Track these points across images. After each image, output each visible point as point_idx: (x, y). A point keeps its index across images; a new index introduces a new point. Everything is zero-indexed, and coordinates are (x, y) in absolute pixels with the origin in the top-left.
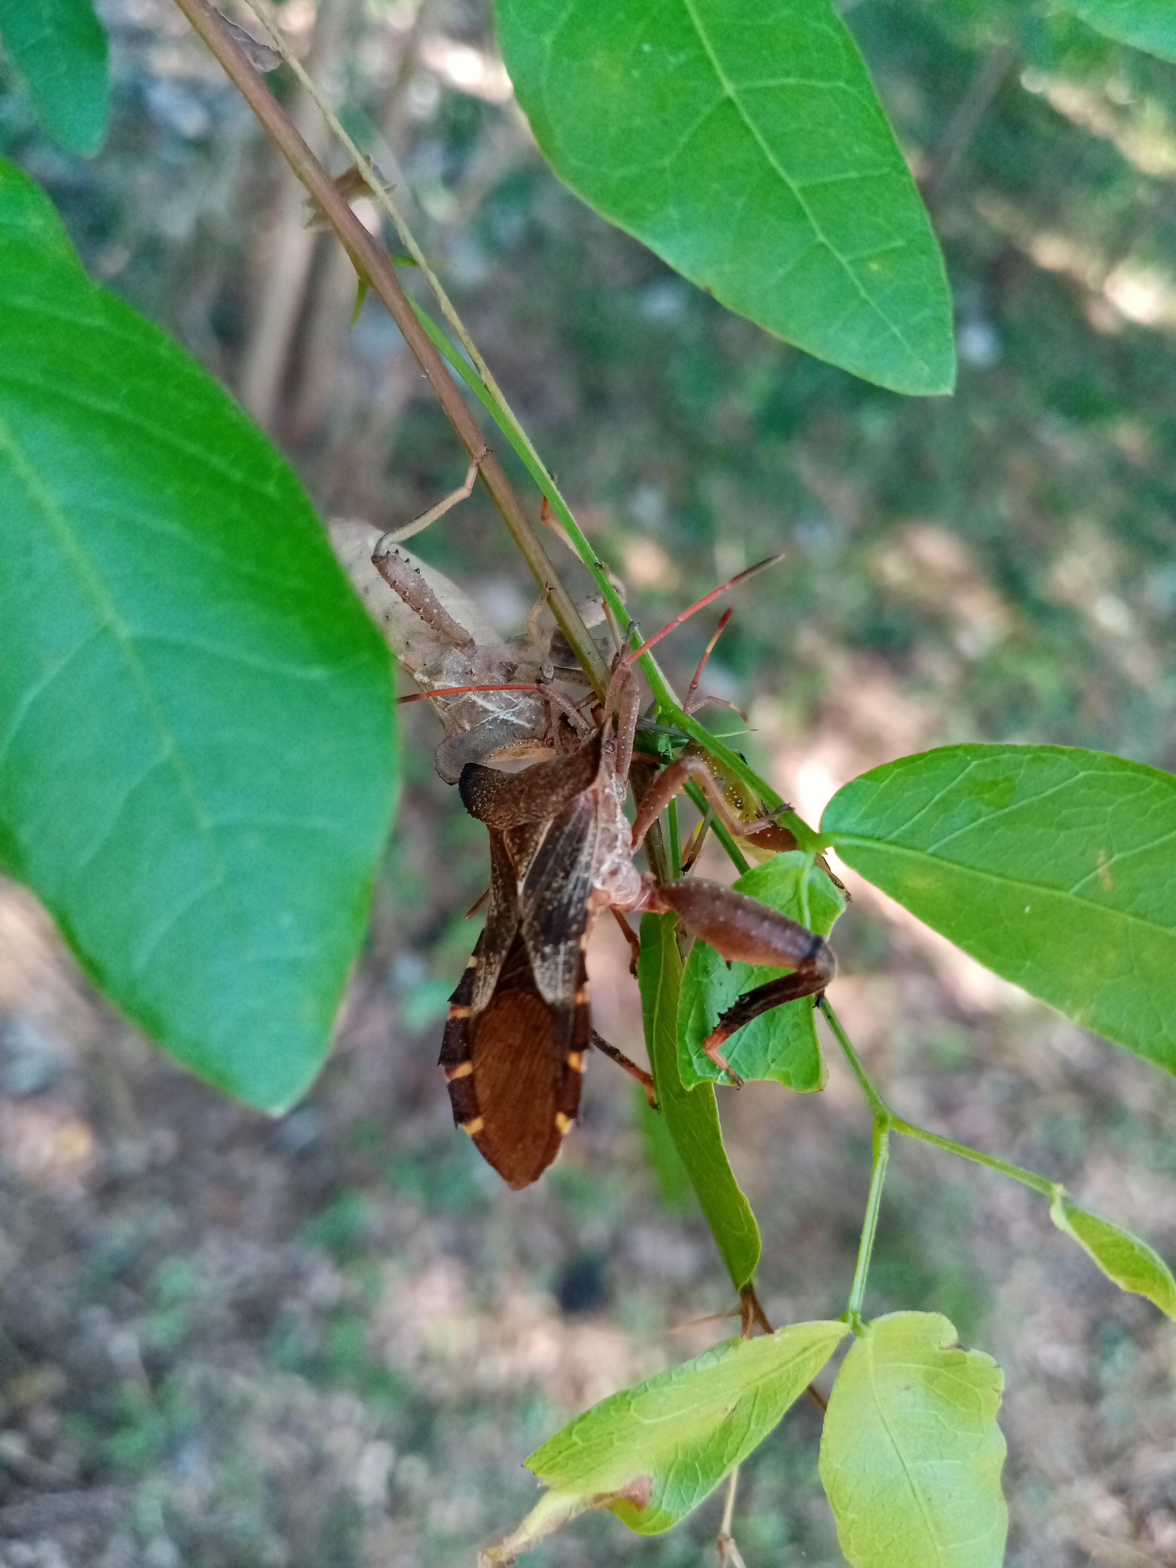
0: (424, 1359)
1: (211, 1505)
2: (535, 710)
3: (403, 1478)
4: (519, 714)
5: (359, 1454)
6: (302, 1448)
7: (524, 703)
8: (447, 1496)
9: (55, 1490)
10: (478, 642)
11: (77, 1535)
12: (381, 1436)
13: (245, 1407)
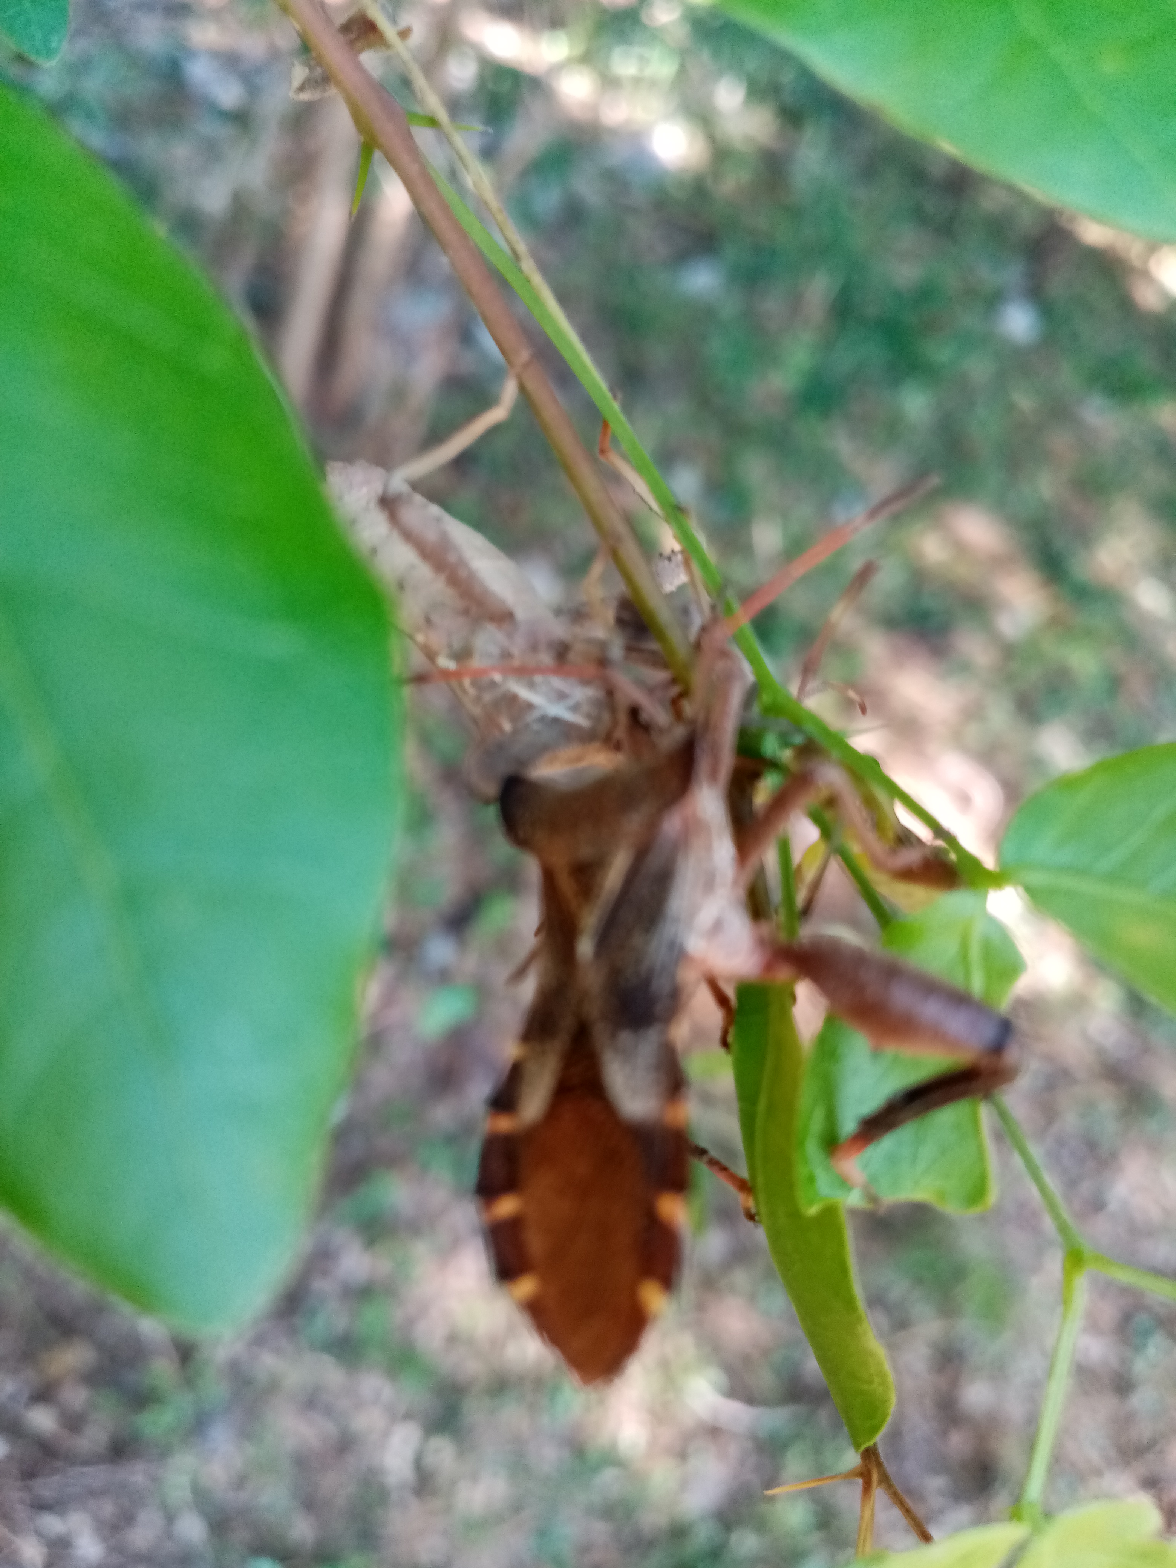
0: (453, 1339)
1: (241, 1482)
2: (597, 703)
3: (430, 1460)
4: (575, 708)
5: (386, 1434)
6: (330, 1428)
7: (582, 694)
8: (475, 1478)
9: (86, 1463)
10: (520, 614)
11: (108, 1508)
12: (408, 1416)
13: (274, 1386)
